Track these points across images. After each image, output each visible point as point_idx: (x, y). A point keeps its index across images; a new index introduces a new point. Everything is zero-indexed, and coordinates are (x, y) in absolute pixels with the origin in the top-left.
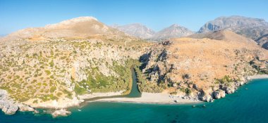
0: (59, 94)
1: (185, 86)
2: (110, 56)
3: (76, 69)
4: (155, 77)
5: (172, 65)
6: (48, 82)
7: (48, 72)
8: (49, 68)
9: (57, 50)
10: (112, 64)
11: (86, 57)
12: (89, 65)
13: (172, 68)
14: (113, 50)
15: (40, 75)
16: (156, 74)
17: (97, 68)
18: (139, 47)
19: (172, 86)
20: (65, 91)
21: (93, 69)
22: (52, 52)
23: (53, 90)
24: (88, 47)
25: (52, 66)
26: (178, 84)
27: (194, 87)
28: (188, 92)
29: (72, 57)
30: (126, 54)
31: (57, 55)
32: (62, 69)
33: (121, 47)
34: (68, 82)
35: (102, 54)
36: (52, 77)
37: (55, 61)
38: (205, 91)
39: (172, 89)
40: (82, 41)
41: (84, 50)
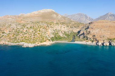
0: (46, 40)
1: (93, 39)
2: (63, 29)
3: (50, 33)
4: (82, 37)
5: (90, 32)
6: (40, 37)
7: (39, 34)
8: (39, 32)
9: (40, 25)
10: (64, 33)
11: (53, 28)
12: (54, 32)
13: (89, 33)
14: (64, 26)
15: (36, 35)
16: (83, 36)
17: (58, 33)
18: (78, 26)
19: (88, 39)
20: (48, 39)
21: (56, 33)
22: (38, 26)
23: (43, 39)
24: (53, 24)
25: (40, 31)
26: (90, 39)
27: (96, 40)
28: (93, 42)
29: (47, 28)
30: (71, 29)
31: (41, 27)
32: (44, 32)
33: (68, 26)
34: (48, 37)
35: (59, 28)
36: (41, 35)
37: (41, 29)
38: (99, 41)
39: (87, 40)
40: (50, 22)
41: (51, 26)
